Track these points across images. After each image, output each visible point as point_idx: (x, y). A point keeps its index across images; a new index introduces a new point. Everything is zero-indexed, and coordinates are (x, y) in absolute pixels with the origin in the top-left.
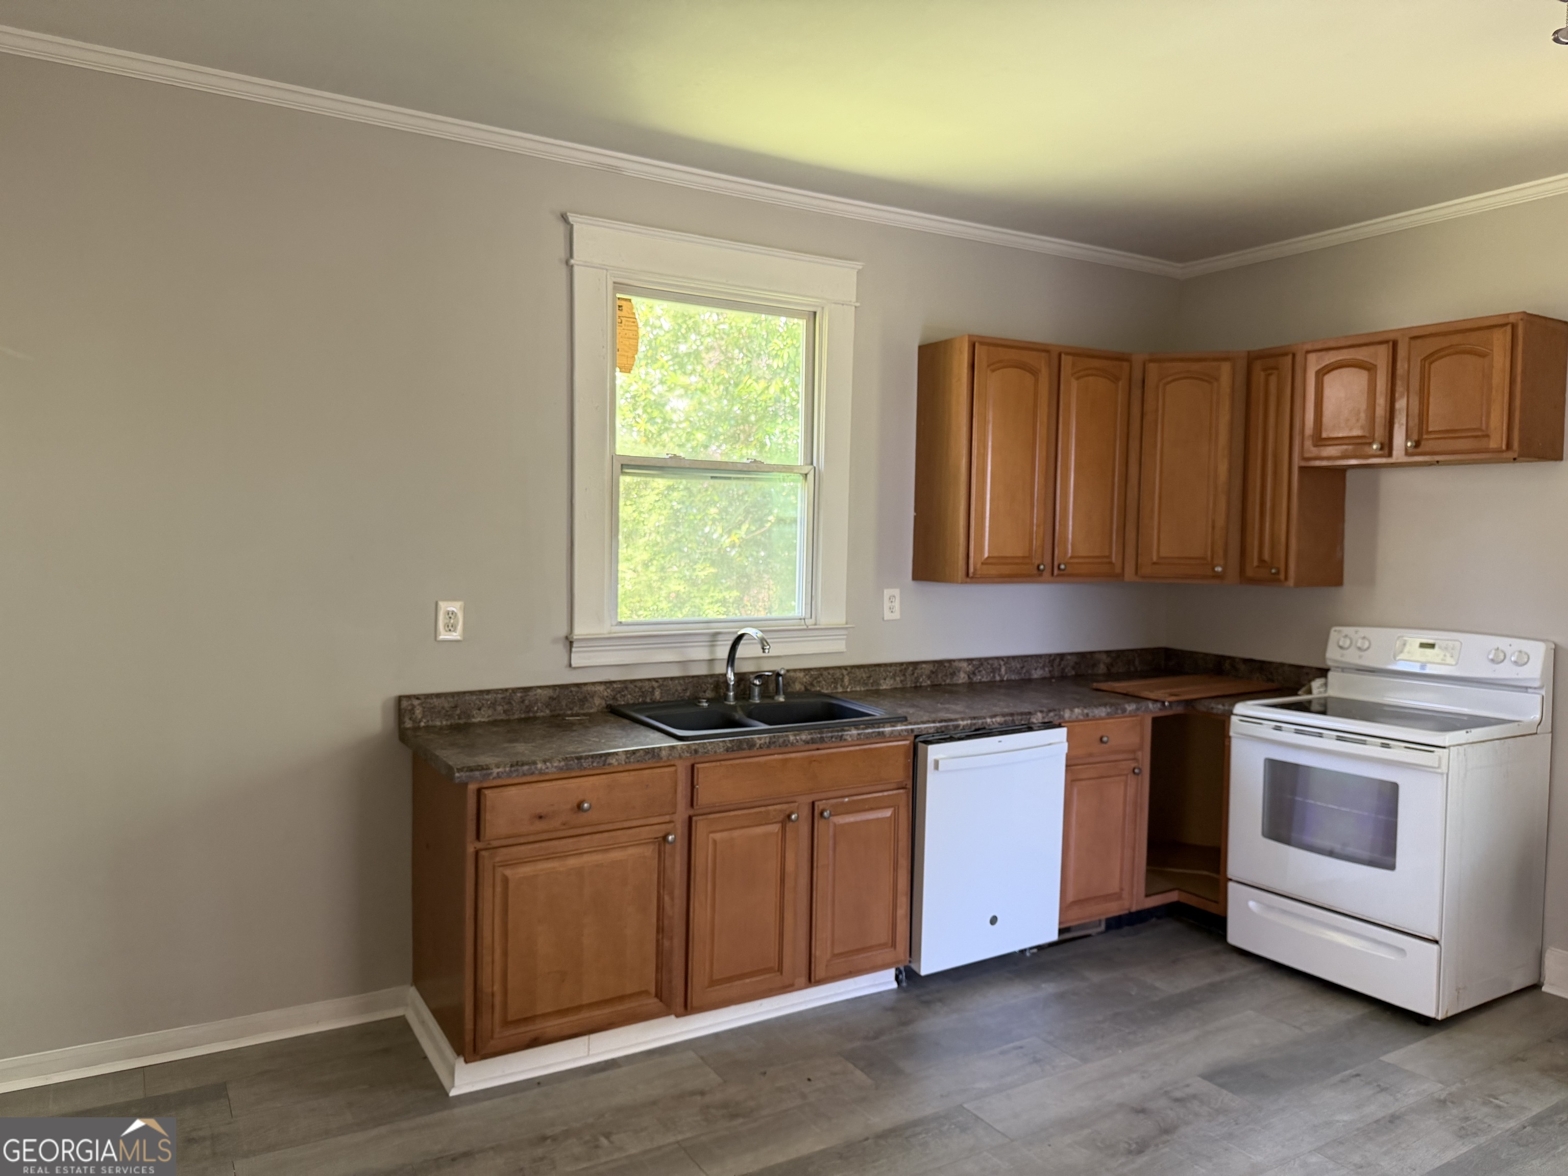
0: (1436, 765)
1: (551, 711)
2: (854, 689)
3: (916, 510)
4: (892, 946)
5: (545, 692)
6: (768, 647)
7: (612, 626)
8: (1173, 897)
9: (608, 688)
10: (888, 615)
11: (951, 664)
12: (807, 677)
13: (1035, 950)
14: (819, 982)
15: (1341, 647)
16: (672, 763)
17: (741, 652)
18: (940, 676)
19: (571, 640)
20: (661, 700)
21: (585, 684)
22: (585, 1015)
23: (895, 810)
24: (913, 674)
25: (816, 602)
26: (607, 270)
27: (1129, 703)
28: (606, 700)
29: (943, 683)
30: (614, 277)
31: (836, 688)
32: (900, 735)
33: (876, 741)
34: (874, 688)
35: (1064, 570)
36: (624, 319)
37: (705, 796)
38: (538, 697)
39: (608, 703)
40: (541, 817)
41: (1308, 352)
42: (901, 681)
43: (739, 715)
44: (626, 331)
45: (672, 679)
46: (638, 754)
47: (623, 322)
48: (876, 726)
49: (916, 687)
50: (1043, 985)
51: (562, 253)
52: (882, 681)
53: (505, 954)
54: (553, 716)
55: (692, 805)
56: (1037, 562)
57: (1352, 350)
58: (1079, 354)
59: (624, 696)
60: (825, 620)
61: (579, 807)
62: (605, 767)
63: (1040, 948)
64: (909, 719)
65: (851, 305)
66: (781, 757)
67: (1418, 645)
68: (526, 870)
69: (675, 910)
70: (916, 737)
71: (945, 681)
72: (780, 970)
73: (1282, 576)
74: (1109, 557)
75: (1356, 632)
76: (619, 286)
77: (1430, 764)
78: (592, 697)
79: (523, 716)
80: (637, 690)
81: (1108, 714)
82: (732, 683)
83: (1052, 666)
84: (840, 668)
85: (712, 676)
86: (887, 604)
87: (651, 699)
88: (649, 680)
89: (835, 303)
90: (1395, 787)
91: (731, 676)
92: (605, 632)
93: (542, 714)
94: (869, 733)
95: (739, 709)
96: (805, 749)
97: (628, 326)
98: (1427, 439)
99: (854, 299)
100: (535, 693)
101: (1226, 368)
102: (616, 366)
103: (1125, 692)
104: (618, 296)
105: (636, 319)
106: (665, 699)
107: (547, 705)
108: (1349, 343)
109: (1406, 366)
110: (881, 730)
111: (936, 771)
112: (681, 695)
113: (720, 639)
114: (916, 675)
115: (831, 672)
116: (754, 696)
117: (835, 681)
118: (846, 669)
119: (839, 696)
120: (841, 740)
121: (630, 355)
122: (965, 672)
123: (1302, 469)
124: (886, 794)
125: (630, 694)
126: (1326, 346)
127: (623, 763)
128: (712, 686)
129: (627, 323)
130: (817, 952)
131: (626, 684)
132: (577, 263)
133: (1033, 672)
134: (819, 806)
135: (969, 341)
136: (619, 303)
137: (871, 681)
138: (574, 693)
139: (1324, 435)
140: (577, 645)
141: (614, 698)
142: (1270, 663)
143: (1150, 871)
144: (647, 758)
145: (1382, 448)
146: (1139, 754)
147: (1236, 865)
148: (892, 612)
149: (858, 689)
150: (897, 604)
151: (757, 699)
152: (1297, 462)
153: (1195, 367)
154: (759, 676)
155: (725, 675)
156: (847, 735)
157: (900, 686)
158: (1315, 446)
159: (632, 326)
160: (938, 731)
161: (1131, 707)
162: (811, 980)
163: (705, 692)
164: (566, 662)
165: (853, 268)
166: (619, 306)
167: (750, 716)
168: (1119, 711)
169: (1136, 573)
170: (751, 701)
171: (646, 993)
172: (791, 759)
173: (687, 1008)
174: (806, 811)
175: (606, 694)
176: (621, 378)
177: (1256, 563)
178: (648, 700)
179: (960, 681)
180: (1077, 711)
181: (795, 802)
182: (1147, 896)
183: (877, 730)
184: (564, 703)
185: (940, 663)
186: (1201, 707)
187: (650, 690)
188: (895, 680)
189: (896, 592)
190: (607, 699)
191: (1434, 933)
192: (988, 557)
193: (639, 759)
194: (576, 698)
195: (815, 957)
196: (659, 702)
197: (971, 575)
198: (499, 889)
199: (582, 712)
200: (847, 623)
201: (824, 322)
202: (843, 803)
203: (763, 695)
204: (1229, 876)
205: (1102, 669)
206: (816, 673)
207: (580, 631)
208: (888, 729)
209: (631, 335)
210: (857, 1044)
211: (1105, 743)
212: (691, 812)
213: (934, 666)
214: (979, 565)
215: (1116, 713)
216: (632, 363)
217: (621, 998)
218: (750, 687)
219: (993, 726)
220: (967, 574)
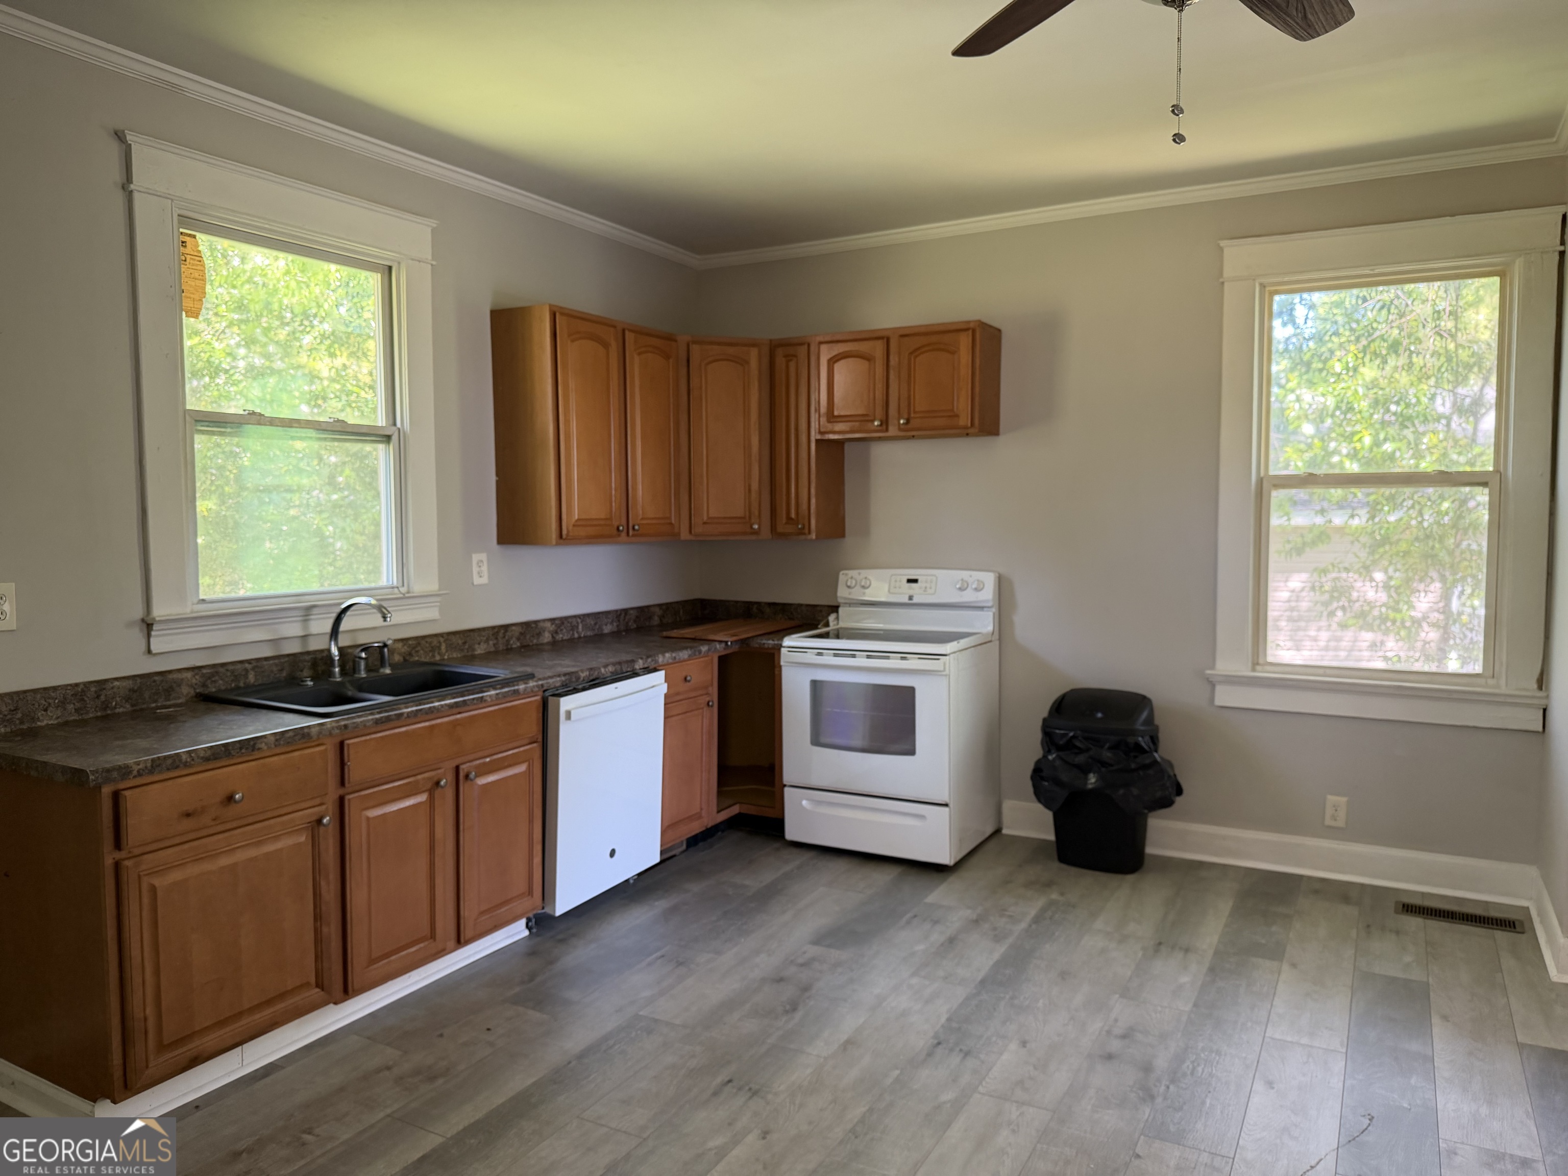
0: (942, 669)
1: (132, 706)
2: (451, 656)
3: (497, 474)
4: (529, 895)
5: (124, 684)
6: (389, 615)
7: (193, 604)
8: (735, 810)
9: (197, 674)
10: (477, 581)
11: (537, 625)
12: (405, 647)
13: (636, 877)
14: (468, 942)
15: (849, 587)
16: (320, 742)
17: (344, 626)
18: (528, 637)
19: (149, 622)
20: (256, 684)
21: (170, 672)
22: (245, 1021)
23: (529, 765)
24: (504, 637)
25: (408, 569)
26: (172, 200)
27: (702, 645)
28: (195, 689)
29: (531, 644)
30: (179, 208)
31: (434, 656)
32: (532, 691)
33: (512, 699)
34: (470, 653)
35: (638, 530)
36: (188, 257)
37: (355, 773)
38: (115, 690)
39: (198, 691)
40: (188, 815)
41: (821, 343)
42: (494, 645)
43: (351, 692)
44: (192, 271)
45: (266, 659)
46: (288, 735)
47: (188, 260)
48: (511, 684)
49: (507, 650)
50: (657, 903)
51: (117, 175)
52: (477, 646)
53: (157, 972)
54: (134, 711)
55: (342, 783)
56: (616, 523)
57: (856, 344)
58: (640, 332)
59: (215, 682)
60: (418, 588)
61: (230, 799)
62: (254, 753)
63: (639, 875)
64: (536, 675)
65: (428, 263)
66: (427, 724)
67: (905, 581)
68: (176, 876)
69: (330, 892)
70: (544, 691)
71: (532, 641)
72: (433, 936)
73: (806, 531)
74: (670, 518)
75: (859, 574)
76: (185, 220)
77: (939, 669)
78: (179, 686)
79: (99, 714)
80: (229, 674)
81: (690, 656)
82: (337, 658)
83: (619, 621)
84: (436, 635)
85: (308, 653)
86: (475, 569)
87: (244, 683)
88: (241, 662)
89: (413, 260)
90: (911, 691)
91: (335, 651)
92: (188, 610)
93: (121, 710)
94: (506, 692)
95: (348, 685)
96: (449, 713)
97: (193, 265)
98: (915, 418)
99: (430, 257)
100: (111, 685)
101: (754, 353)
102: (182, 310)
103: (693, 637)
104: (181, 230)
105: (201, 257)
106: (260, 682)
107: (127, 699)
108: (851, 337)
109: (897, 359)
110: (516, 688)
111: (568, 722)
112: (278, 675)
113: (314, 613)
114: (507, 637)
115: (429, 640)
116: (360, 670)
117: (433, 649)
118: (443, 637)
119: (445, 662)
120: (481, 702)
121: (197, 297)
122: (549, 632)
123: (817, 441)
124: (522, 749)
125: (222, 680)
126: (835, 339)
127: (273, 746)
128: (309, 664)
129: (191, 261)
130: (465, 912)
131: (216, 668)
132: (137, 188)
133: (604, 627)
134: (464, 768)
135: (550, 310)
136: (183, 238)
137: (467, 647)
138: (158, 683)
139: (836, 413)
140: (157, 628)
141: (204, 685)
142: (791, 605)
143: (720, 793)
144: (297, 738)
145: (881, 425)
146: (710, 689)
147: (790, 772)
148: (481, 577)
149: (455, 655)
150: (485, 568)
151: (363, 672)
152: (814, 436)
153: (731, 350)
154: (366, 648)
155: (329, 650)
156: (487, 696)
157: (493, 649)
158: (829, 421)
159: (197, 265)
160: (564, 685)
161: (704, 648)
162: (460, 941)
163: (302, 671)
164: (143, 647)
165: (428, 226)
166: (183, 242)
167: (361, 689)
168: (697, 653)
169: (690, 532)
170: (357, 676)
171: (307, 984)
172: (437, 725)
173: (347, 992)
174: (451, 776)
175: (194, 681)
176: (188, 322)
177: (784, 520)
178: (242, 684)
179: (546, 641)
180: (667, 655)
181: (439, 769)
182: (718, 812)
183: (512, 688)
184: (147, 695)
185: (527, 625)
186: (755, 644)
187: (243, 673)
188: (488, 644)
189: (483, 556)
190: (196, 687)
191: (944, 798)
192: (579, 520)
193: (289, 740)
194: (160, 688)
195: (464, 918)
196: (254, 686)
197: (564, 536)
198: (146, 900)
199: (168, 703)
200: (440, 590)
201: (400, 279)
202: (485, 763)
203: (368, 670)
204: (785, 783)
205: (656, 621)
206: (414, 642)
207: (159, 611)
208: (522, 687)
209: (196, 275)
210: (517, 989)
211: (689, 681)
212: (341, 791)
213: (522, 628)
214: (571, 528)
215: (695, 655)
216: (199, 307)
217: (282, 996)
218: (354, 662)
219: (607, 675)
220: (561, 536)
